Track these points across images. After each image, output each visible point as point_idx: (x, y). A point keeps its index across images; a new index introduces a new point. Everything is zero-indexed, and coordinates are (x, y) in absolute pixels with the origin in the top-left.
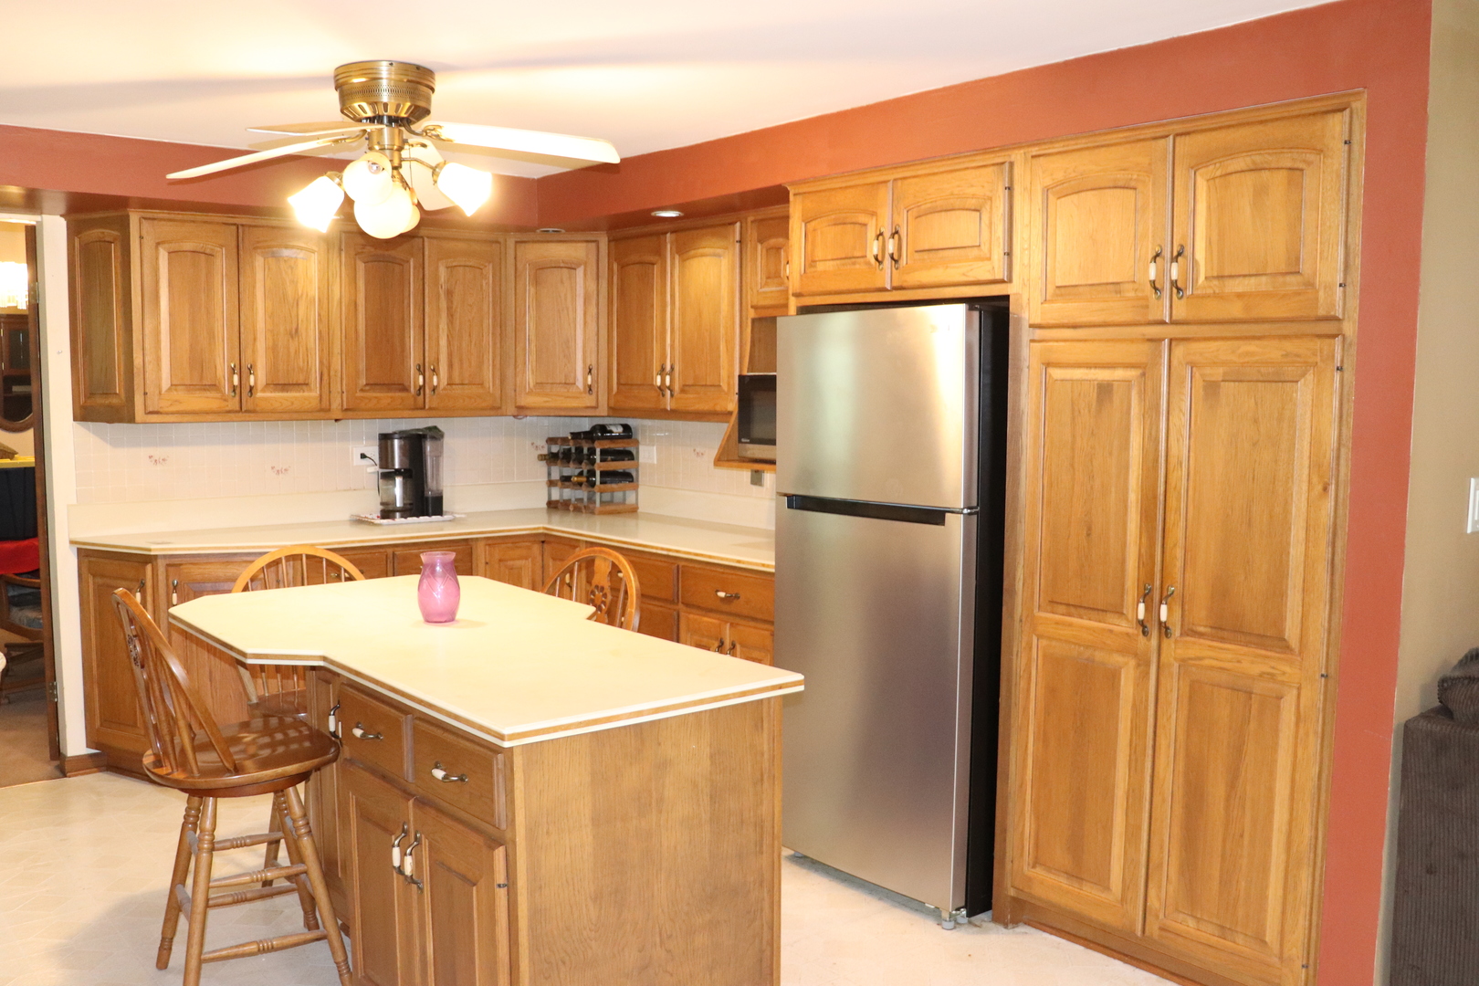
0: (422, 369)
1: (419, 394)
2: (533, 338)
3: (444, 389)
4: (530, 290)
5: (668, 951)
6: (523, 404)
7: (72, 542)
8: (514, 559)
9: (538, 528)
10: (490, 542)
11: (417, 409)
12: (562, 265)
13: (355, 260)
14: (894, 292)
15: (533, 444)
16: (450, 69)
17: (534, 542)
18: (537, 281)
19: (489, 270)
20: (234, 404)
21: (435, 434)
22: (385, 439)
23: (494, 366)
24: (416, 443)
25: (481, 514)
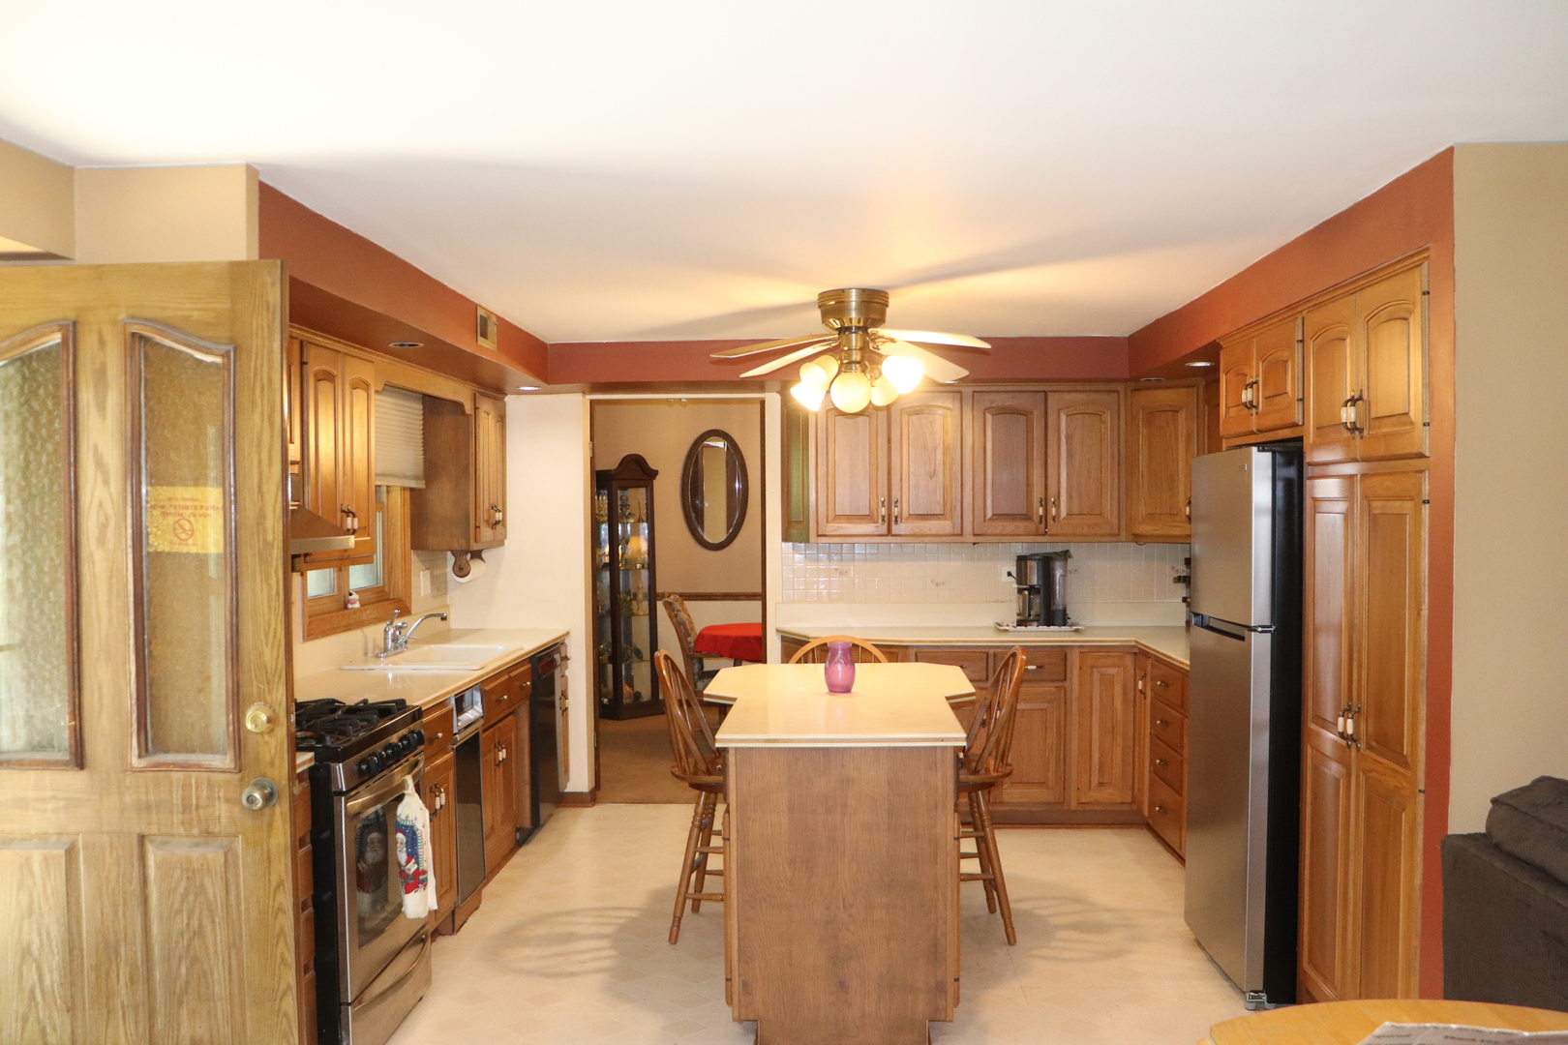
0: (1043, 503)
1: (1041, 523)
2: (1145, 474)
3: (1065, 518)
4: (1143, 431)
5: (850, 916)
6: (1137, 532)
7: (778, 631)
8: (1107, 667)
9: (1131, 641)
10: (1082, 650)
11: (1040, 535)
12: (1168, 409)
13: (984, 414)
14: (1261, 435)
15: (1173, 568)
16: (894, 287)
17: (1128, 653)
18: (1149, 423)
19: (1108, 417)
20: (884, 529)
21: (1065, 555)
22: (1021, 560)
23: (1112, 499)
24: (1047, 563)
25: (1107, 628)
